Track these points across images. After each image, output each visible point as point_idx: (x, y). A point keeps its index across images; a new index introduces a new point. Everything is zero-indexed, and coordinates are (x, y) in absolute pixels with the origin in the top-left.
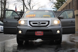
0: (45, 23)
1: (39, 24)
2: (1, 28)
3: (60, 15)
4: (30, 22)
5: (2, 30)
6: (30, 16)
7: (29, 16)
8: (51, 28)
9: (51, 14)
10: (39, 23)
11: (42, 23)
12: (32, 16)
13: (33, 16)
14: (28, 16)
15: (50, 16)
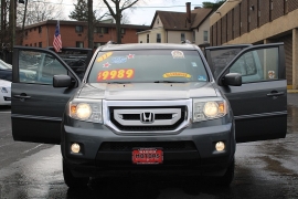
0: (169, 116)
1: (145, 118)
2: (4, 89)
3: (228, 71)
4: (111, 109)
5: (6, 98)
6: (113, 74)
7: (110, 76)
8: (193, 136)
9: (195, 65)
10: (147, 115)
11: (159, 117)
12: (121, 75)
13: (126, 75)
14: (105, 75)
15: (188, 76)
